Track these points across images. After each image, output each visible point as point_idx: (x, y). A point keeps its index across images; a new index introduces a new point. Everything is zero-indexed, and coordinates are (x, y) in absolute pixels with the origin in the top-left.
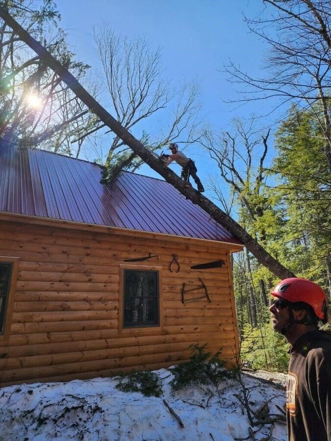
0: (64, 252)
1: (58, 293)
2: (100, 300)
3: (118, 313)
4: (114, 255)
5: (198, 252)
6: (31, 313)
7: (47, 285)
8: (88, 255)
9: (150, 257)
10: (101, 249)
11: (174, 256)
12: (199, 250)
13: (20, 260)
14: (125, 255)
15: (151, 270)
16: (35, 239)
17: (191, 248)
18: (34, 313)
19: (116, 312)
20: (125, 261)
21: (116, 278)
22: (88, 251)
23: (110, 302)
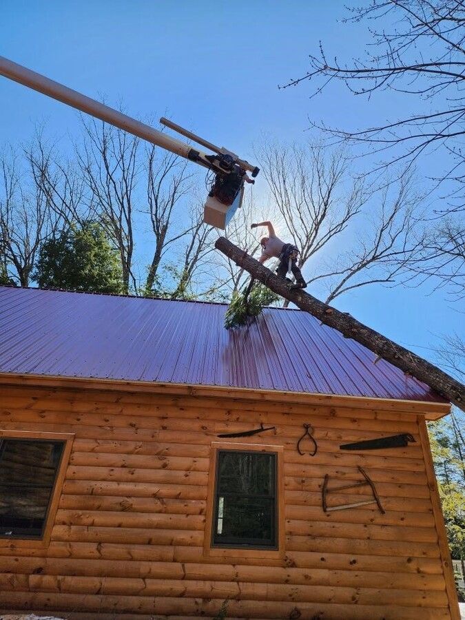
0: (132, 425)
1: (119, 484)
2: (177, 497)
3: (204, 521)
4: (203, 427)
5: (354, 420)
6: (80, 512)
7: (103, 472)
8: (164, 428)
9: (262, 430)
10: (183, 418)
11: (306, 427)
12: (357, 416)
13: (75, 437)
14: (221, 427)
15: (264, 451)
16: (97, 408)
17: (339, 413)
18: (84, 511)
19: (202, 518)
20: (220, 436)
21: (205, 463)
22: (165, 423)
23: (193, 501)
